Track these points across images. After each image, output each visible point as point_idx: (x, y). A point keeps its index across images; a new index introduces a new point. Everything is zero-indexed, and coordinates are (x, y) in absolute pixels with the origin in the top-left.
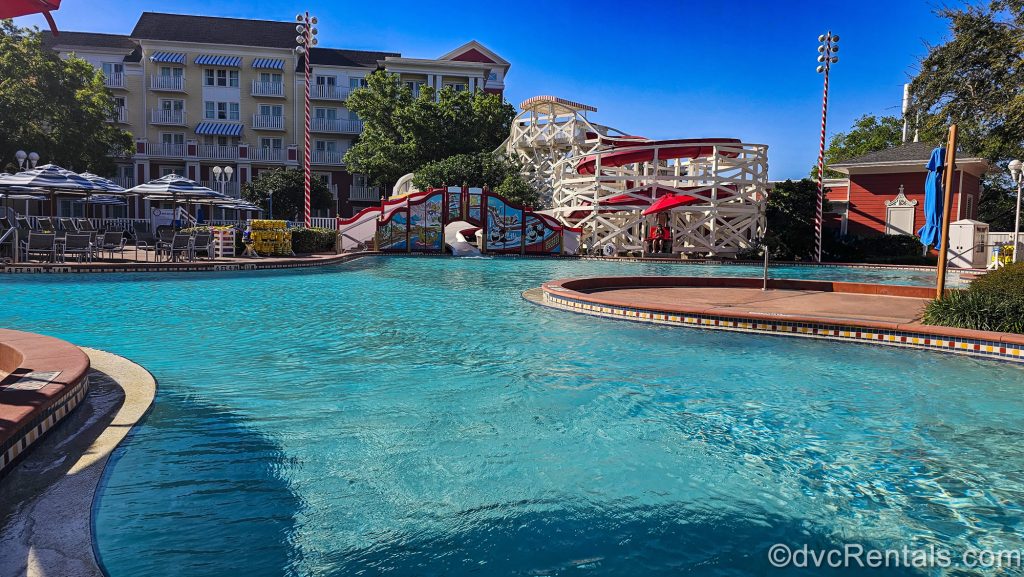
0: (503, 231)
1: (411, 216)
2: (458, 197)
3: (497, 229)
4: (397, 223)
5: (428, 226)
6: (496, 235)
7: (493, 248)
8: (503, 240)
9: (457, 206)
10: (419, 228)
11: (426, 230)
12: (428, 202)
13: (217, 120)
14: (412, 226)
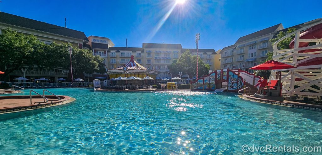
0: (233, 84)
1: (205, 80)
2: (220, 73)
3: (231, 83)
4: (200, 82)
5: (210, 82)
6: (231, 85)
7: (230, 89)
8: (233, 87)
9: (220, 76)
10: (207, 83)
11: (210, 84)
12: (211, 75)
13: (251, 58)
14: (205, 83)
